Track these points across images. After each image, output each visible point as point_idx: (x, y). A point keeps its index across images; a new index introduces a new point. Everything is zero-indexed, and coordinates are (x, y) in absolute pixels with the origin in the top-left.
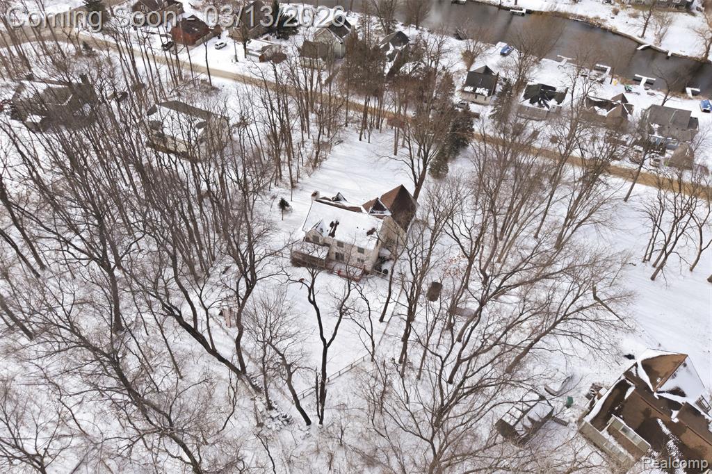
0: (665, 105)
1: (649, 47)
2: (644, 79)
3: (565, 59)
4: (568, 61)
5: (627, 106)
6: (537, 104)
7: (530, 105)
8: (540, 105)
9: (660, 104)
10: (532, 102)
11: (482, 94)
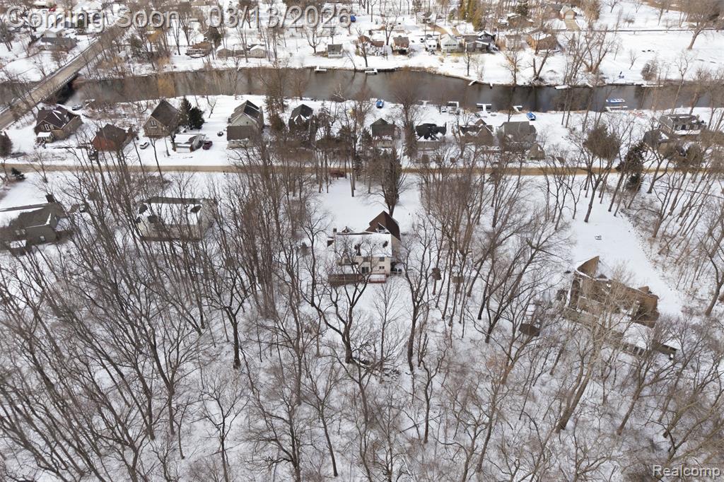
0: (510, 121)
1: (476, 83)
2: (484, 106)
3: (425, 102)
4: (428, 103)
5: (488, 126)
6: (429, 138)
7: (425, 140)
8: (432, 139)
9: (507, 121)
10: (426, 138)
11: (388, 140)
